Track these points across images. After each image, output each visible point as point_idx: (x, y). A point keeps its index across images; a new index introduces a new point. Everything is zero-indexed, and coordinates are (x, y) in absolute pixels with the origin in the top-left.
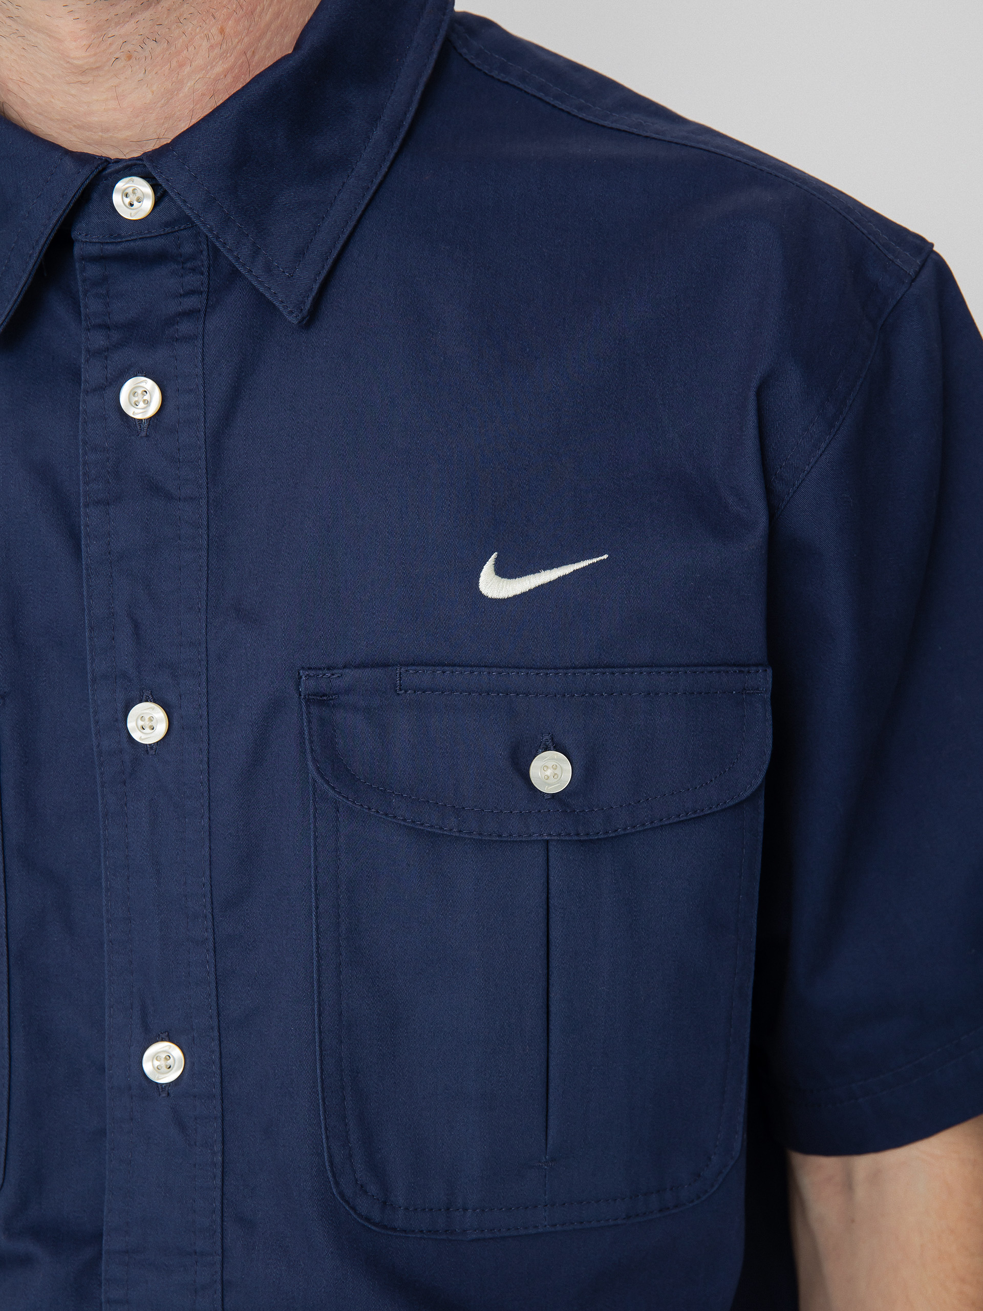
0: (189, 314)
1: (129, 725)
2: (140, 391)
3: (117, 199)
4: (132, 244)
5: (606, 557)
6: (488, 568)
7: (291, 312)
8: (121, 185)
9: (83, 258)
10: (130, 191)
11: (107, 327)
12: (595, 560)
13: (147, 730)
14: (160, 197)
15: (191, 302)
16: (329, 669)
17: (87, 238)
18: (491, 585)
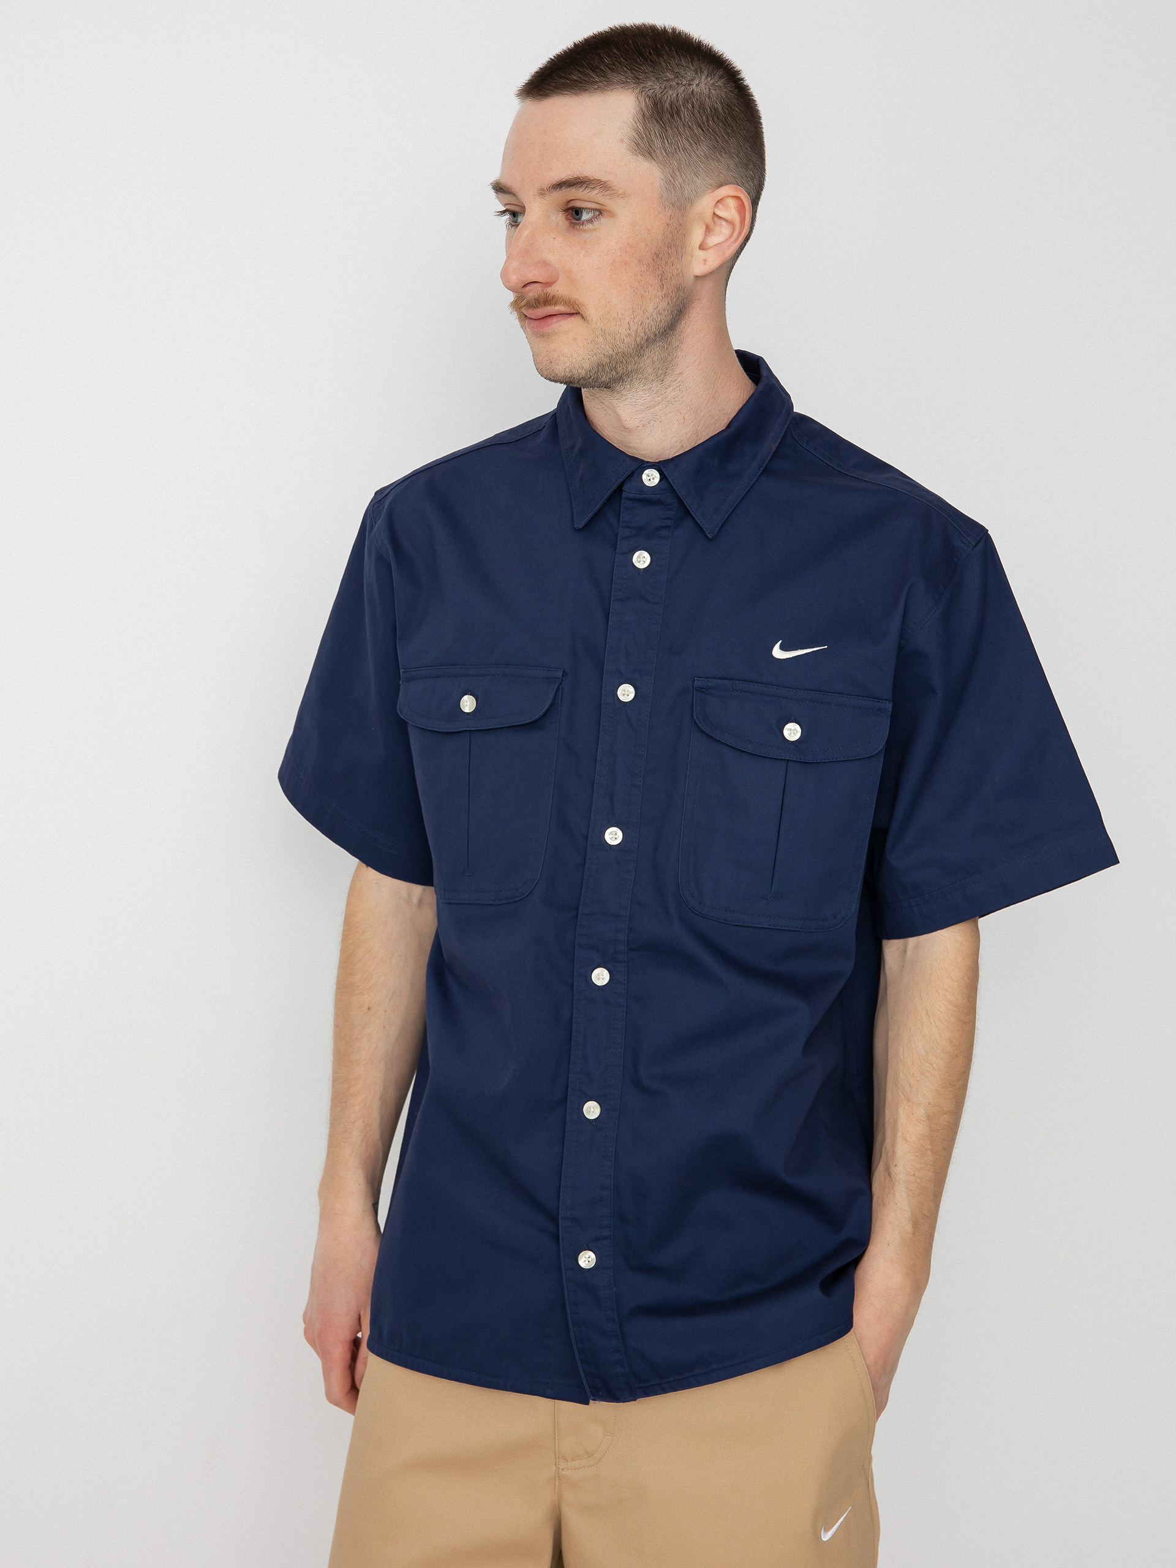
0: (666, 527)
1: (618, 693)
2: (642, 557)
3: (644, 477)
4: (647, 496)
5: (826, 647)
6: (778, 646)
7: (709, 533)
8: (647, 472)
9: (626, 498)
10: (650, 475)
11: (628, 527)
12: (821, 648)
13: (626, 696)
14: (663, 477)
15: (667, 523)
16: (706, 678)
17: (629, 490)
18: (778, 653)
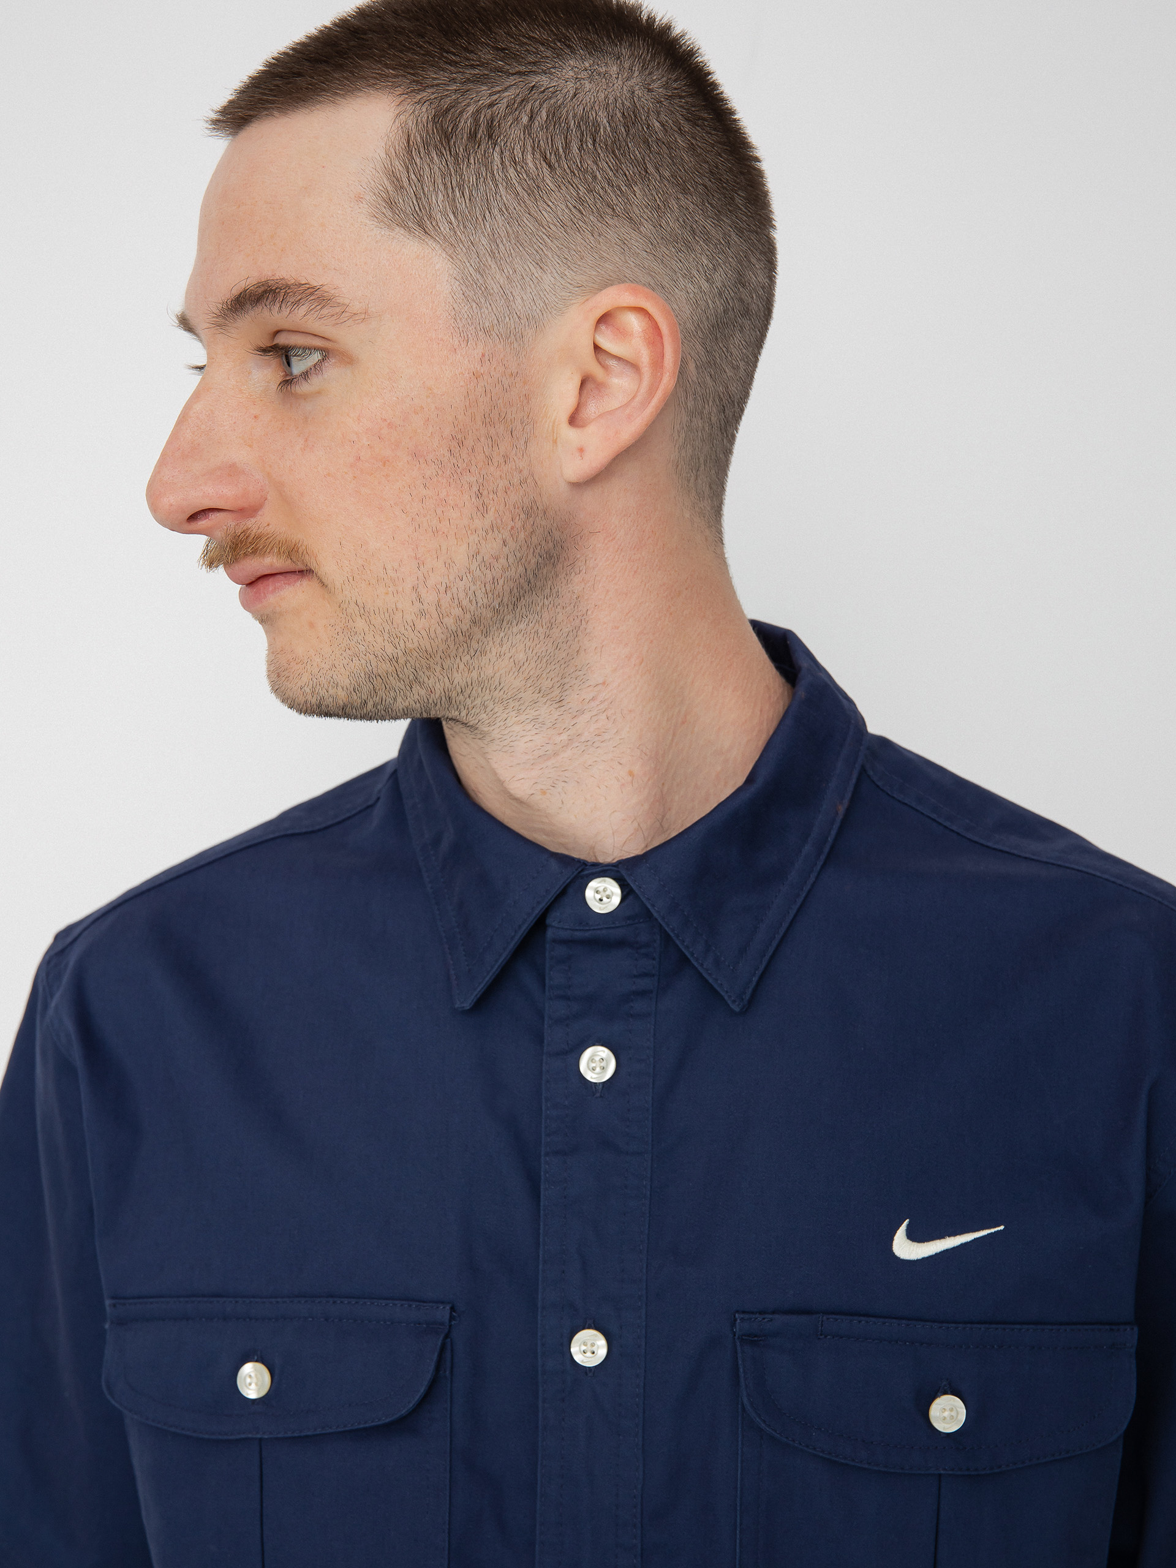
0: (642, 994)
1: (572, 1350)
2: (597, 1058)
3: (589, 894)
4: (599, 932)
5: (1002, 1228)
6: (901, 1232)
7: (734, 1001)
8: (594, 884)
9: (554, 941)
10: (601, 889)
11: (566, 998)
12: (993, 1230)
13: (589, 1354)
14: (627, 892)
15: (643, 984)
16: (760, 1313)
17: (559, 925)
18: (905, 1248)
